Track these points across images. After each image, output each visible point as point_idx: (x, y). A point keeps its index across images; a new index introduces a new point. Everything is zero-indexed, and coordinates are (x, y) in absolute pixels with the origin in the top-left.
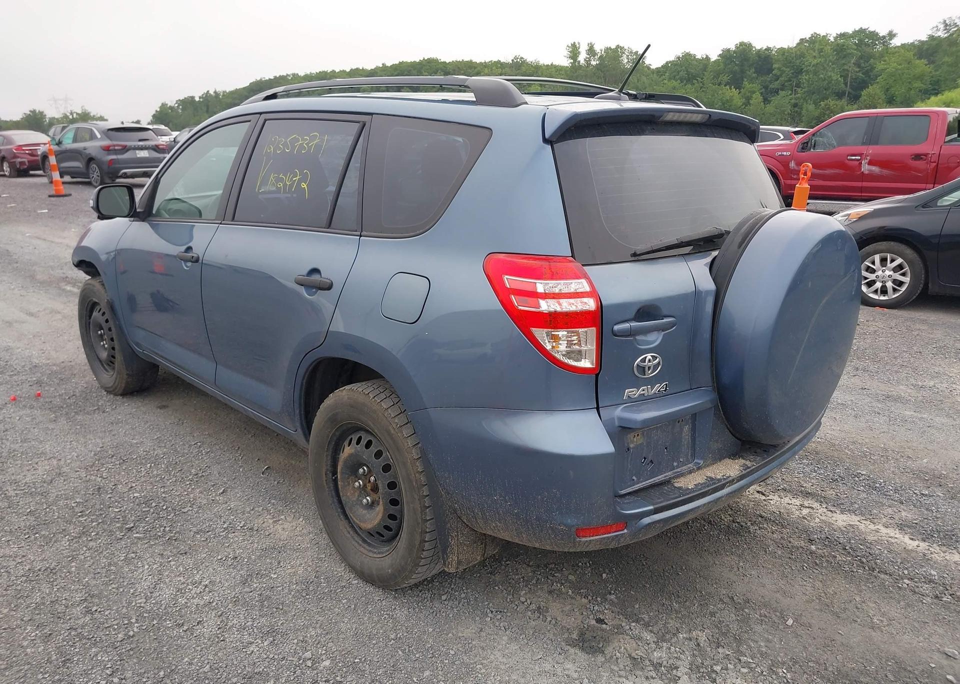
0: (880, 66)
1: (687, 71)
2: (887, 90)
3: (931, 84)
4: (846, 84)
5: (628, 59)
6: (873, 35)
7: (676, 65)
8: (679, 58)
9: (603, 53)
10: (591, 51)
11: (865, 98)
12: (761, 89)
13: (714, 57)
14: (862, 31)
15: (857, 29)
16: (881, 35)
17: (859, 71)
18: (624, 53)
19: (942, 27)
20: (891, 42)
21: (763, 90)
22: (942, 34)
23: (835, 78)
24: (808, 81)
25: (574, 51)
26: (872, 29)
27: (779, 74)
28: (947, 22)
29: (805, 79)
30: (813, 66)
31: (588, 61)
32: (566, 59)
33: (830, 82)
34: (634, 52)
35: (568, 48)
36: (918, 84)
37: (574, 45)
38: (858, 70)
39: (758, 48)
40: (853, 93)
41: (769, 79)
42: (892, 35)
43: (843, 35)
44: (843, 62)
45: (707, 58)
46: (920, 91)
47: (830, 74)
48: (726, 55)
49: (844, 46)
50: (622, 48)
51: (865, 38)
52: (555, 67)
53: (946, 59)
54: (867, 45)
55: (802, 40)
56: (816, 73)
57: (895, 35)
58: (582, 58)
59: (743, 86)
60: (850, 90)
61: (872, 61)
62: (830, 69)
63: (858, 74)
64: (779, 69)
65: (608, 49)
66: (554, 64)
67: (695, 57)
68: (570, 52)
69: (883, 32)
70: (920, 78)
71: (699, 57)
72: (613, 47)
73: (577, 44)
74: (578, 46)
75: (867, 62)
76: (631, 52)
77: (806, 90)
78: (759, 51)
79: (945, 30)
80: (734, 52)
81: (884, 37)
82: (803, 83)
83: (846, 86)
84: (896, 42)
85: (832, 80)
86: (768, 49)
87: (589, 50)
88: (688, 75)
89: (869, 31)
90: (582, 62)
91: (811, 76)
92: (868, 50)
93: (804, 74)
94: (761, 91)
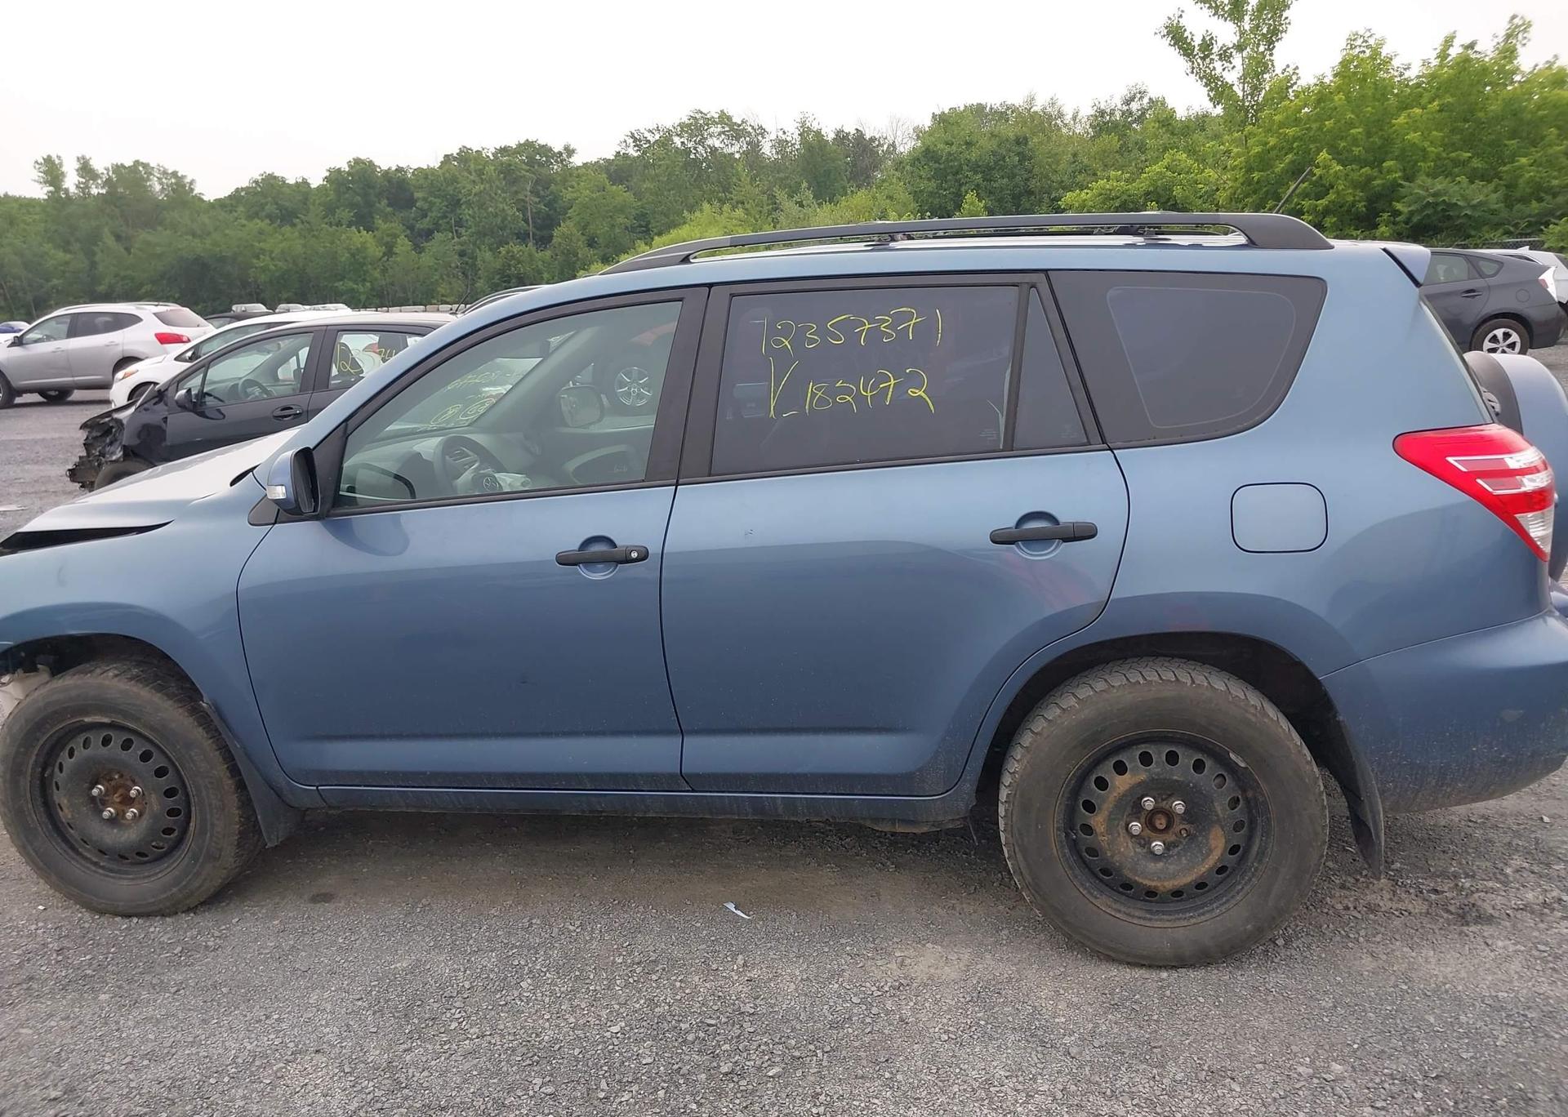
0: (568, 195)
1: (277, 204)
2: (584, 228)
3: (635, 219)
4: (526, 221)
5: (161, 184)
6: (545, 150)
7: (256, 193)
8: (256, 182)
9: (111, 173)
10: (85, 169)
11: (560, 240)
12: (404, 231)
13: (316, 181)
14: (528, 145)
15: (522, 142)
16: (556, 150)
17: (539, 202)
18: (151, 174)
19: (630, 141)
20: (571, 160)
21: (408, 232)
22: (633, 152)
23: (510, 212)
24: (474, 218)
25: (51, 171)
26: (542, 142)
27: (426, 206)
28: (636, 135)
29: (469, 215)
30: (475, 195)
31: (84, 188)
32: (39, 186)
33: (504, 219)
34: (170, 171)
35: (37, 166)
36: (621, 220)
37: (48, 160)
38: (537, 200)
39: (384, 167)
40: (538, 233)
41: (413, 215)
42: (570, 152)
43: (504, 150)
44: (515, 188)
45: (305, 183)
46: (627, 228)
47: (501, 206)
48: (335, 177)
49: (510, 165)
50: (146, 166)
51: (533, 155)
52: (17, 200)
53: (647, 185)
54: (541, 164)
55: (446, 156)
56: (482, 206)
57: (573, 151)
58: (71, 182)
59: (376, 225)
60: (534, 230)
61: (553, 187)
62: (500, 199)
63: (539, 206)
64: (425, 199)
65: (118, 169)
66: (10, 194)
67: (284, 182)
68: (44, 172)
69: (557, 147)
70: (621, 210)
71: (291, 181)
72: (128, 163)
73: (54, 157)
74: (57, 162)
75: (548, 188)
76: (165, 173)
77: (473, 230)
78: (387, 173)
79: (635, 146)
80: (349, 173)
81: (560, 153)
82: (467, 221)
83: (528, 225)
84: (577, 160)
85: (507, 215)
86: (399, 170)
87: (81, 169)
88: (281, 211)
89: (539, 145)
90: (73, 190)
91: (476, 209)
92: (543, 171)
93: (463, 207)
94: (406, 234)
